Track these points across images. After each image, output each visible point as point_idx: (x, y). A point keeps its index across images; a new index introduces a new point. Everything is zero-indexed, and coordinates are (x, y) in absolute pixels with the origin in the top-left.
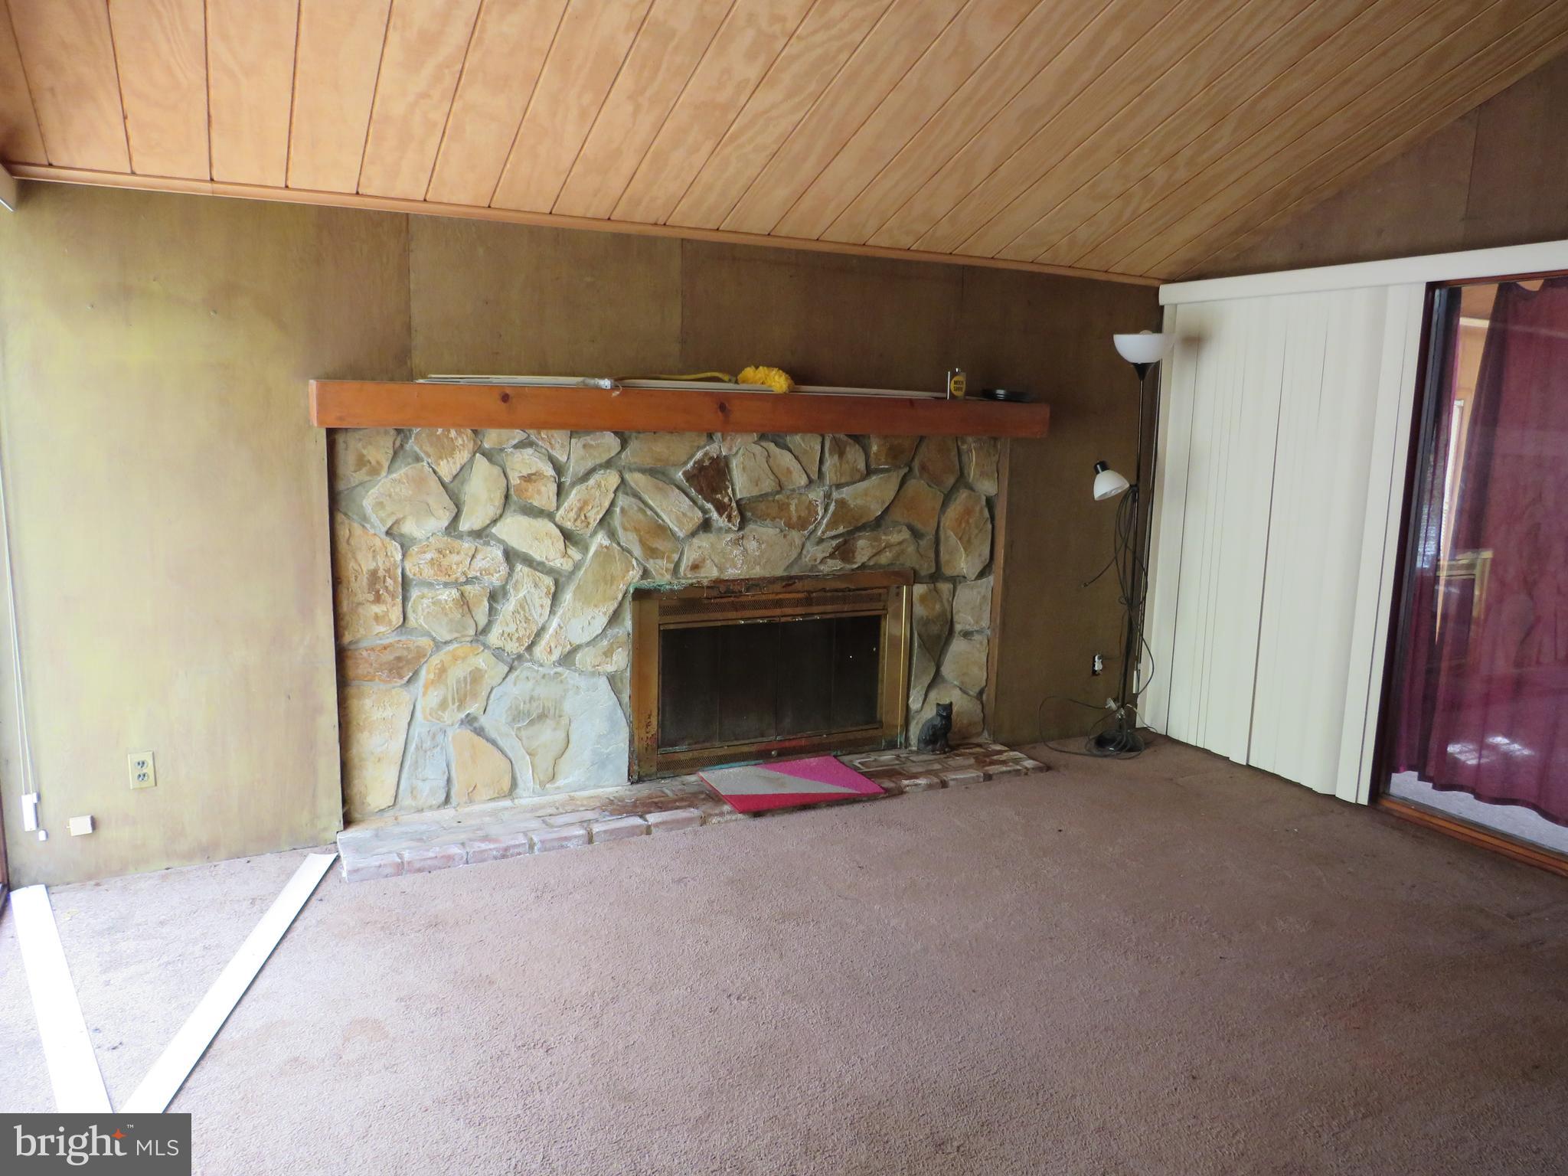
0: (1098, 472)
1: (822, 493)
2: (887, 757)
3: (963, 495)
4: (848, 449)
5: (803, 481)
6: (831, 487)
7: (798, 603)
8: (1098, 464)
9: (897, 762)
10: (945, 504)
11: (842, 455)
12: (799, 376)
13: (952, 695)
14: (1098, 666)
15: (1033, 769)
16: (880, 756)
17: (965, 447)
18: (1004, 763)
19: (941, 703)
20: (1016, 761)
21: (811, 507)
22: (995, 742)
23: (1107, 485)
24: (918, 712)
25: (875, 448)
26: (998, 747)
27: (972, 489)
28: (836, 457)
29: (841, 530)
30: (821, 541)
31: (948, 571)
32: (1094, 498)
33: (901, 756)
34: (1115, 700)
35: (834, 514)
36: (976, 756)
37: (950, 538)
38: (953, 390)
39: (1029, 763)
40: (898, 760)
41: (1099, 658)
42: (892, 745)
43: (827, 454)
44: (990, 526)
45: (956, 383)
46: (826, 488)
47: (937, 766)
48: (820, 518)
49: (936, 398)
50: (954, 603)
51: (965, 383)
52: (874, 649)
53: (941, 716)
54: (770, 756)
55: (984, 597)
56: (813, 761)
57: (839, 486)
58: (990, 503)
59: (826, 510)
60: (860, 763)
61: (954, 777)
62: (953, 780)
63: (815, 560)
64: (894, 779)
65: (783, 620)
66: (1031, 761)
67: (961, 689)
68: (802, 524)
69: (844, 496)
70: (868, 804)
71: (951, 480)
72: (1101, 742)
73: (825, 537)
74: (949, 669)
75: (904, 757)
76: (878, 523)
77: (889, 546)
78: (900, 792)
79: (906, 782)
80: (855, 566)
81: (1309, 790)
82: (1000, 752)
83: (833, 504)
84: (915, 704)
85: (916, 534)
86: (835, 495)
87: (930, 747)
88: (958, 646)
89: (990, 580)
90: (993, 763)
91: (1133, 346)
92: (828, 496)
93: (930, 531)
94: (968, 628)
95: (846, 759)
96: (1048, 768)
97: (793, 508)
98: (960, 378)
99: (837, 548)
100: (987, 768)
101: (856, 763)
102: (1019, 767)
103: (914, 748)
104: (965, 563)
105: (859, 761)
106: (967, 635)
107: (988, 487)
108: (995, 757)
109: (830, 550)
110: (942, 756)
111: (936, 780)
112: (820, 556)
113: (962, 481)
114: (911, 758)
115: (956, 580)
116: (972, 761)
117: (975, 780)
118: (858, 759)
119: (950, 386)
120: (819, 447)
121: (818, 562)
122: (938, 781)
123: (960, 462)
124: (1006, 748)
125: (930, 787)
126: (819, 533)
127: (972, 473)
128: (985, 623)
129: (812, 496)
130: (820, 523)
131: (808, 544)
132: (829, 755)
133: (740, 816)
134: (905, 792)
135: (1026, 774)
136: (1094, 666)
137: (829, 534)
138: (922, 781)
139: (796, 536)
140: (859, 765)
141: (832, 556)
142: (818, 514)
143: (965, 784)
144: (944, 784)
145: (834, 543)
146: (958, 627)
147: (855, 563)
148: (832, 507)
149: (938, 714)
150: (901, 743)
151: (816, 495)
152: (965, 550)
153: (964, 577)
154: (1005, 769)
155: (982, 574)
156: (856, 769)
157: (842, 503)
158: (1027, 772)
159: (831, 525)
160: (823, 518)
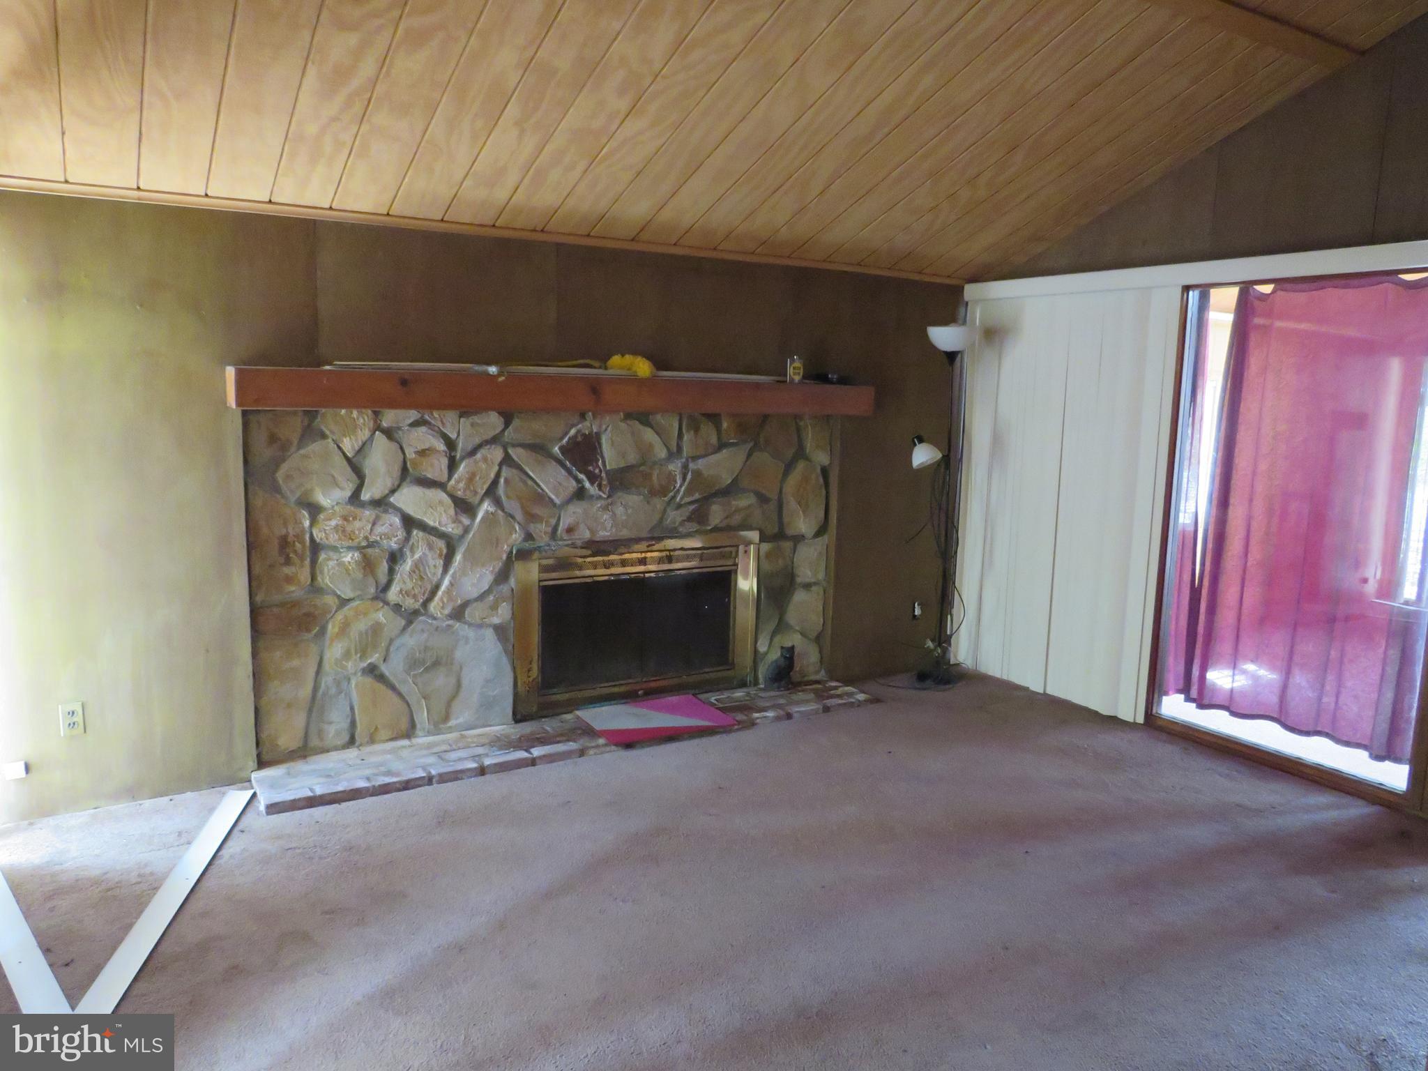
0: (915, 445)
1: (680, 465)
2: (739, 694)
3: (801, 466)
4: (702, 426)
5: (661, 453)
6: (687, 460)
7: (660, 561)
8: (916, 437)
9: (747, 698)
10: (786, 473)
11: (697, 430)
12: (660, 363)
13: (793, 640)
14: (917, 612)
15: (865, 701)
16: (733, 693)
17: (802, 424)
18: (839, 696)
19: (784, 646)
20: (850, 695)
21: (671, 478)
22: (832, 679)
23: (923, 456)
24: (766, 653)
25: (725, 425)
26: (834, 684)
27: (807, 459)
28: (692, 432)
29: (697, 496)
30: (679, 506)
31: (790, 532)
32: (912, 467)
33: (751, 692)
34: (933, 641)
35: (690, 483)
36: (816, 692)
37: (791, 504)
38: (792, 374)
39: (861, 697)
40: (747, 696)
41: (918, 605)
42: (743, 684)
43: (684, 431)
44: (824, 492)
45: (794, 368)
46: (684, 460)
47: (782, 701)
48: (678, 485)
49: (778, 381)
50: (795, 560)
51: (802, 369)
52: (727, 600)
53: (785, 657)
54: (638, 696)
55: (820, 553)
56: (673, 699)
57: (695, 458)
58: (825, 472)
59: (684, 479)
60: (715, 700)
61: (797, 709)
62: (798, 712)
63: (675, 523)
64: (746, 713)
65: (647, 575)
66: (863, 695)
67: (801, 634)
68: (663, 491)
69: (699, 467)
70: (724, 735)
71: (790, 453)
72: (922, 677)
73: (682, 503)
74: (792, 616)
75: (755, 694)
76: (727, 492)
77: (738, 510)
78: (752, 724)
79: (756, 715)
80: (709, 528)
81: (1096, 713)
82: (836, 688)
83: (690, 473)
84: (762, 648)
85: (763, 499)
86: (692, 466)
87: (776, 684)
88: (799, 596)
89: (825, 539)
90: (828, 698)
91: (943, 337)
92: (685, 467)
93: (773, 496)
94: (807, 580)
95: (701, 696)
96: (876, 700)
97: (655, 478)
98: (797, 364)
99: (693, 512)
100: (825, 701)
101: (713, 700)
102: (853, 700)
103: (762, 686)
104: (803, 524)
105: (713, 698)
106: (807, 586)
107: (822, 458)
108: (832, 692)
109: (687, 514)
110: (786, 692)
111: (781, 713)
112: (679, 519)
113: (801, 454)
114: (760, 695)
115: (798, 539)
116: (812, 696)
117: (816, 712)
118: (714, 696)
119: (790, 371)
120: (676, 425)
121: (677, 524)
122: (784, 713)
123: (799, 436)
124: (840, 684)
125: (778, 719)
126: (678, 499)
127: (809, 445)
128: (821, 576)
129: (671, 467)
130: (678, 491)
131: (668, 510)
132: (688, 694)
133: (613, 748)
134: (756, 724)
135: (859, 706)
136: (914, 611)
137: (687, 500)
138: (770, 714)
139: (659, 503)
140: (715, 702)
141: (689, 519)
142: (676, 482)
143: (804, 714)
144: (789, 716)
145: (692, 507)
146: (799, 580)
147: (710, 525)
148: (689, 477)
149: (782, 655)
150: (750, 681)
151: (675, 467)
152: (804, 512)
153: (803, 536)
154: (840, 701)
155: (818, 534)
156: (712, 705)
157: (697, 474)
158: (860, 704)
159: (689, 491)
160: (681, 486)
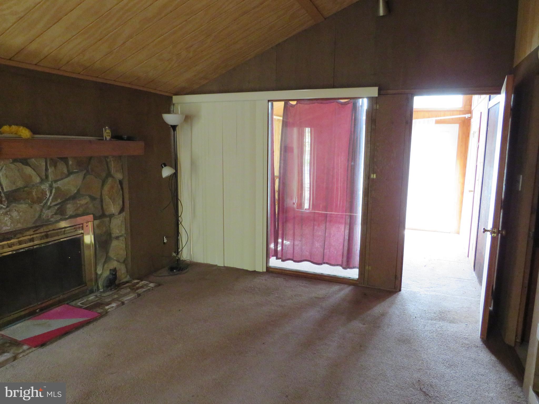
0: (163, 167)
1: (48, 185)
2: (92, 297)
3: (110, 180)
4: (58, 164)
5: (38, 180)
6: (52, 182)
7: (42, 238)
8: (163, 164)
9: (97, 299)
10: (103, 185)
11: (55, 166)
12: (34, 131)
13: (114, 264)
14: (165, 241)
15: (155, 287)
16: (88, 298)
17: (109, 160)
18: (142, 287)
19: (111, 269)
20: (146, 285)
21: (43, 193)
22: (134, 279)
23: (167, 172)
24: (101, 274)
25: (70, 163)
26: (136, 281)
27: (113, 177)
28: (53, 168)
29: (59, 201)
30: (50, 207)
31: (107, 213)
32: (162, 177)
33: (98, 295)
34: (175, 252)
35: (54, 195)
36: (130, 287)
37: (107, 199)
38: (106, 136)
39: (152, 285)
40: (97, 298)
41: (165, 238)
42: (92, 292)
43: (49, 167)
44: (121, 192)
45: (107, 133)
46: (50, 182)
47: (116, 296)
48: (48, 196)
49: (99, 140)
50: (111, 226)
51: (110, 133)
52: (80, 252)
53: (113, 274)
54: (37, 313)
55: (122, 221)
56: (58, 309)
57: (56, 181)
58: (121, 183)
59: (51, 193)
60: (80, 304)
61: (126, 299)
62: (126, 300)
63: (48, 217)
64: (101, 308)
65: (35, 247)
66: (152, 284)
67: (117, 260)
68: (39, 200)
69: (59, 185)
70: (95, 323)
71: (104, 175)
72: (172, 269)
73: (51, 205)
74: (112, 254)
75: (99, 296)
76: (74, 197)
77: (82, 206)
78: (107, 313)
79: (107, 307)
80: (67, 217)
82: (138, 283)
83: (54, 189)
84: (99, 272)
85: (93, 199)
86: (54, 185)
87: (109, 288)
88: (114, 243)
89: (124, 214)
90: (138, 288)
92: (51, 186)
93: (98, 196)
94: (117, 235)
95: (73, 303)
96: (159, 285)
97: (34, 193)
98: (108, 131)
99: (58, 209)
100: (137, 291)
101: (79, 304)
102: (149, 288)
103: (101, 290)
104: (113, 209)
105: (80, 303)
106: (117, 238)
107: (119, 176)
108: (137, 286)
109: (55, 211)
110: (115, 291)
111: (120, 303)
112: (50, 214)
113: (109, 175)
114: (102, 295)
115: (111, 216)
116: (129, 290)
117: (135, 298)
118: (79, 302)
119: (105, 134)
120: (44, 164)
121: (50, 217)
122: (121, 303)
123: (108, 166)
124: (138, 281)
125: (118, 306)
126: (49, 204)
127: (113, 171)
128: (123, 232)
129: (43, 187)
130: (48, 199)
131: (44, 210)
132: (64, 304)
133: (34, 349)
134: (108, 312)
135: (152, 290)
136: (164, 241)
137: (54, 204)
138: (114, 305)
139: (37, 207)
140: (81, 305)
141: (56, 214)
142: (47, 195)
143: (131, 300)
144: (123, 303)
145: (56, 208)
146: (113, 235)
147: (67, 215)
148: (54, 191)
149: (110, 273)
150: (95, 290)
151: (45, 187)
152: (113, 203)
153: (114, 214)
154: (144, 290)
155: (120, 212)
156: (80, 307)
157: (58, 189)
158: (153, 288)
159: (55, 199)
160: (50, 197)
